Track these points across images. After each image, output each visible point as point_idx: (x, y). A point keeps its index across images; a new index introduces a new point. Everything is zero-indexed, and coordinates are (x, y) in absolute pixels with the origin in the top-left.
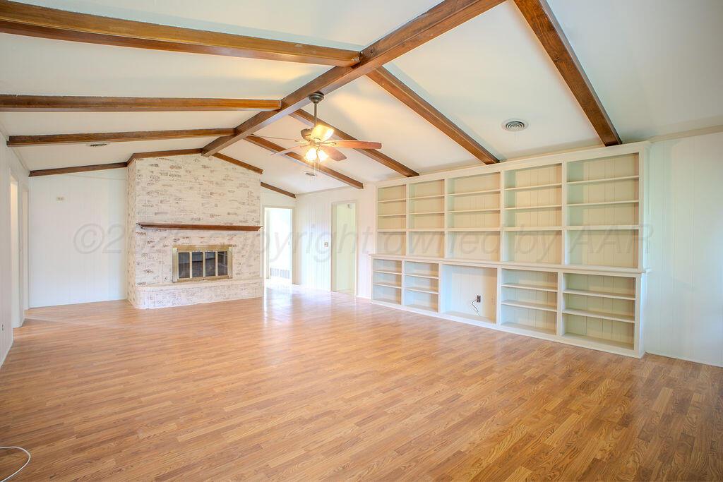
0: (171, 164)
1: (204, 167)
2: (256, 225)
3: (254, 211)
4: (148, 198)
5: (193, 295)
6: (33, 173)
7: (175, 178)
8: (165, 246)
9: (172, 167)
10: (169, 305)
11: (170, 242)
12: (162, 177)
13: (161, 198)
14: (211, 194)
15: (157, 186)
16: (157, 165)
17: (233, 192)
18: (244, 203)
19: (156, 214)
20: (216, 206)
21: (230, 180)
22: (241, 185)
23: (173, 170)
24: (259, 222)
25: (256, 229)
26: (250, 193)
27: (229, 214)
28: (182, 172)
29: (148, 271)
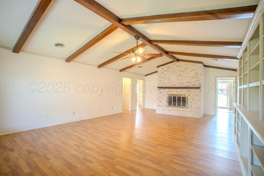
0: (167, 67)
1: (178, 66)
2: (199, 86)
3: (199, 80)
4: (160, 79)
5: (170, 111)
6: (146, 75)
7: (168, 72)
8: (165, 94)
9: (167, 68)
10: (163, 113)
11: (166, 93)
12: (164, 72)
13: (164, 79)
14: (180, 75)
15: (163, 75)
16: (163, 69)
17: (189, 73)
18: (194, 78)
19: (163, 84)
20: (182, 79)
21: (187, 69)
22: (192, 70)
23: (167, 69)
24: (201, 85)
25: (199, 88)
26: (196, 73)
27: (187, 82)
28: (170, 69)
29: (160, 102)
